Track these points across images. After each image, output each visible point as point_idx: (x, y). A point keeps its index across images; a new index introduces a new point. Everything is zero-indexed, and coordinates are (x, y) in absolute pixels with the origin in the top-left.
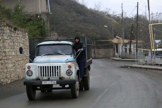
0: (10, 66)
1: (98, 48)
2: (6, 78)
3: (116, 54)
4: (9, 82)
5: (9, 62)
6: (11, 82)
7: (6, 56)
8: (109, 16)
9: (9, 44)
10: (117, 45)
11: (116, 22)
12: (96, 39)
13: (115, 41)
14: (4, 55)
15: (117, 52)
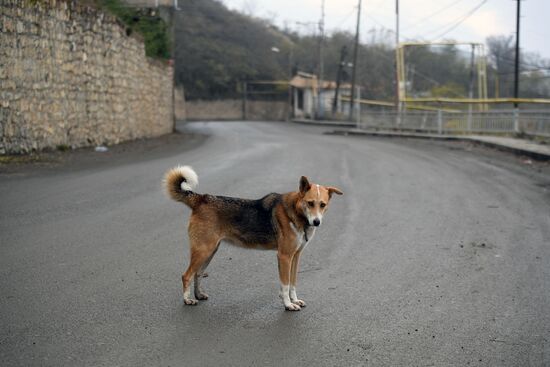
0: (119, 108)
1: (252, 98)
2: (113, 132)
3: (298, 112)
4: (117, 141)
5: (118, 100)
6: (120, 143)
7: (113, 86)
8: (275, 28)
9: (118, 64)
10: (301, 92)
11: (292, 43)
12: (248, 78)
13: (298, 82)
14: (110, 83)
15: (301, 106)
